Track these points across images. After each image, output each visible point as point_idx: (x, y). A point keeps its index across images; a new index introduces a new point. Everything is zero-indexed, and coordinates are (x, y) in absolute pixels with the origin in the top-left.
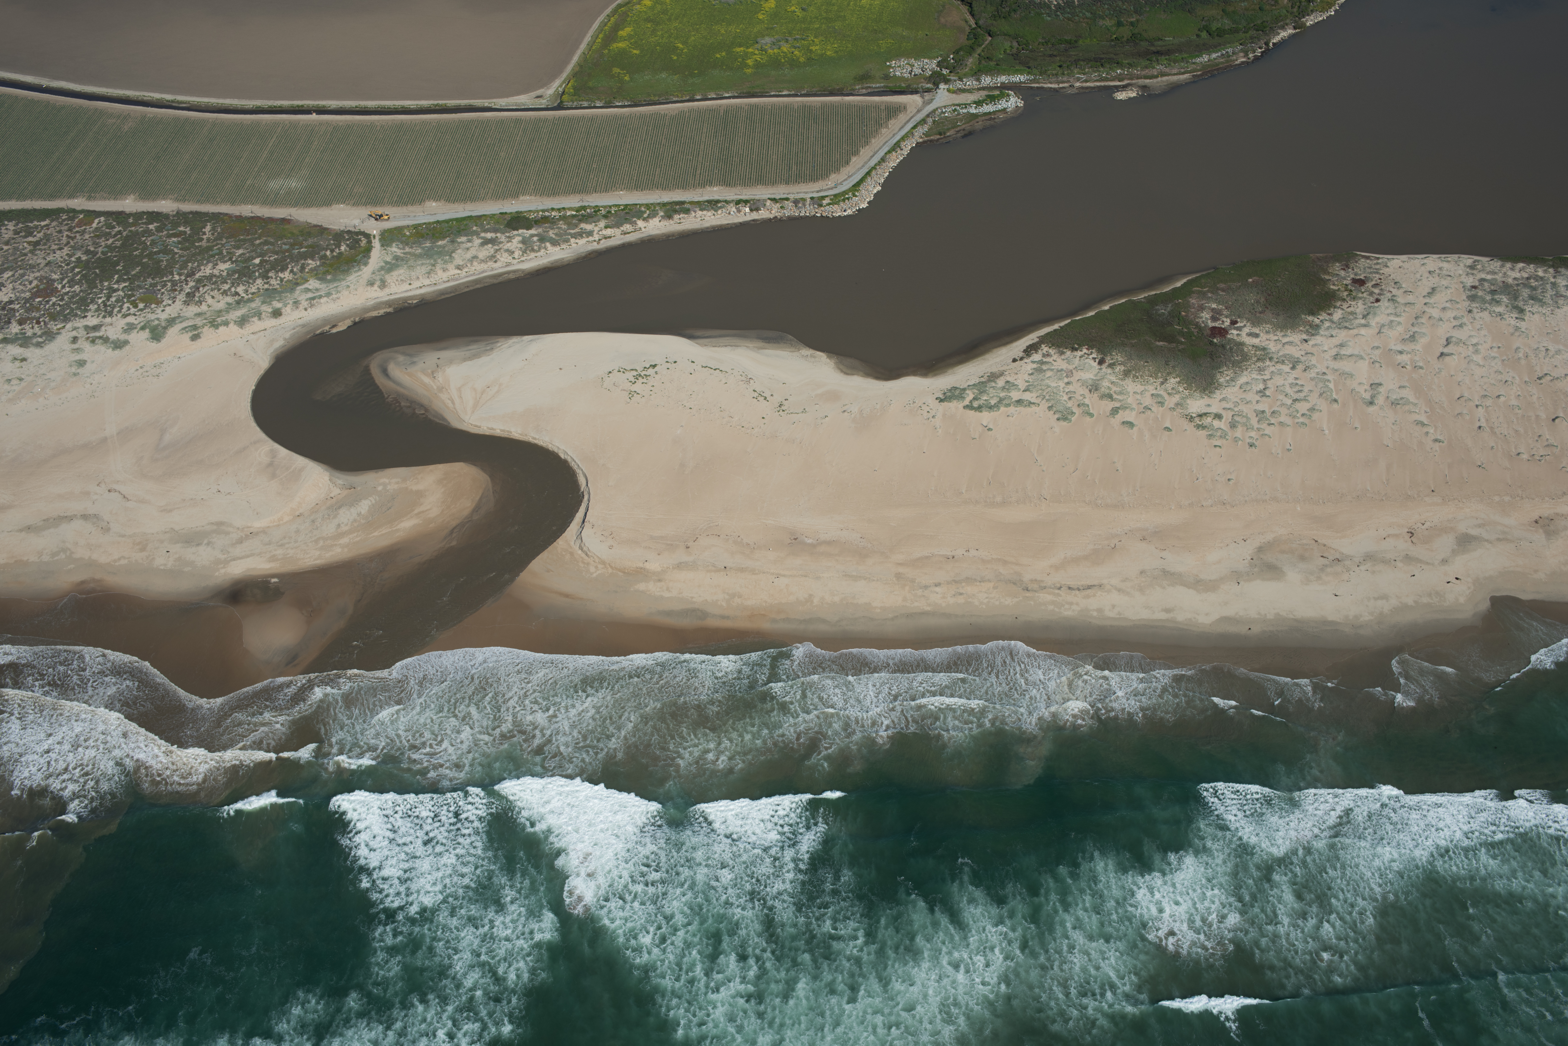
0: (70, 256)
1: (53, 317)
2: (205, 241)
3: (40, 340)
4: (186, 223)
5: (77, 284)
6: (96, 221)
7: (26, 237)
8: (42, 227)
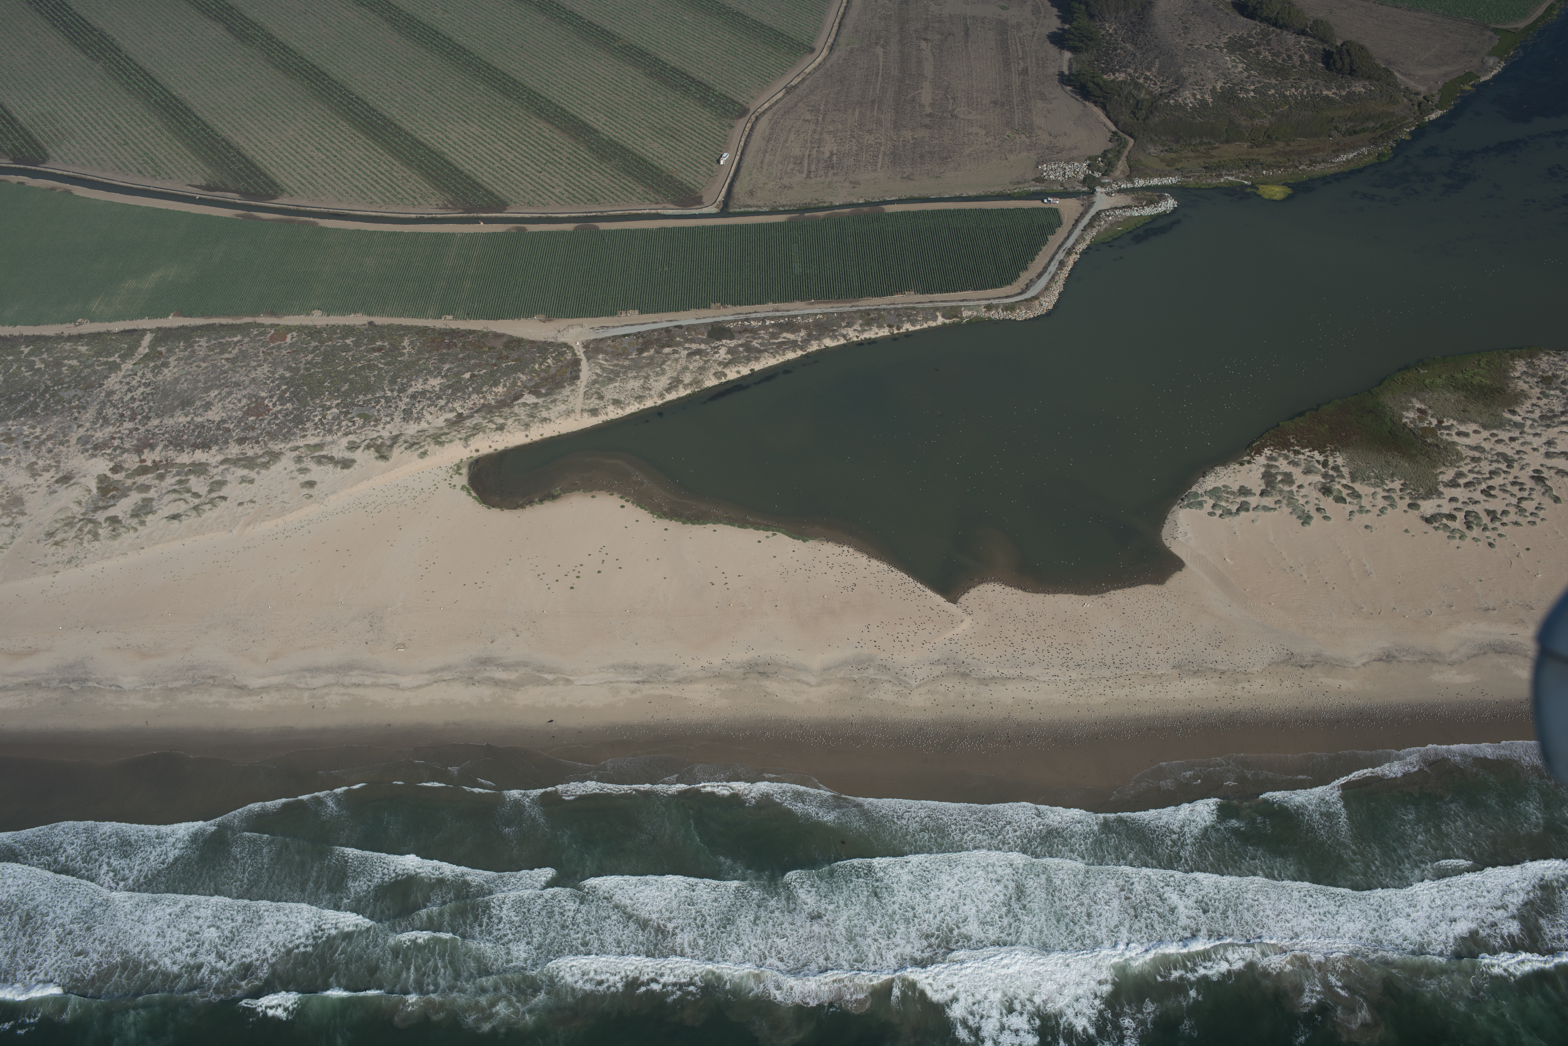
0: (273, 373)
1: (273, 436)
2: (407, 355)
3: (263, 460)
4: (382, 338)
5: (289, 401)
6: (289, 336)
7: (222, 353)
8: (236, 343)
